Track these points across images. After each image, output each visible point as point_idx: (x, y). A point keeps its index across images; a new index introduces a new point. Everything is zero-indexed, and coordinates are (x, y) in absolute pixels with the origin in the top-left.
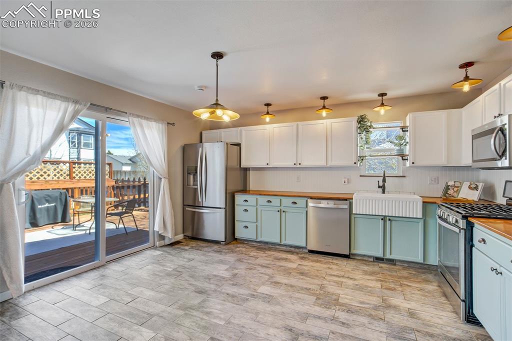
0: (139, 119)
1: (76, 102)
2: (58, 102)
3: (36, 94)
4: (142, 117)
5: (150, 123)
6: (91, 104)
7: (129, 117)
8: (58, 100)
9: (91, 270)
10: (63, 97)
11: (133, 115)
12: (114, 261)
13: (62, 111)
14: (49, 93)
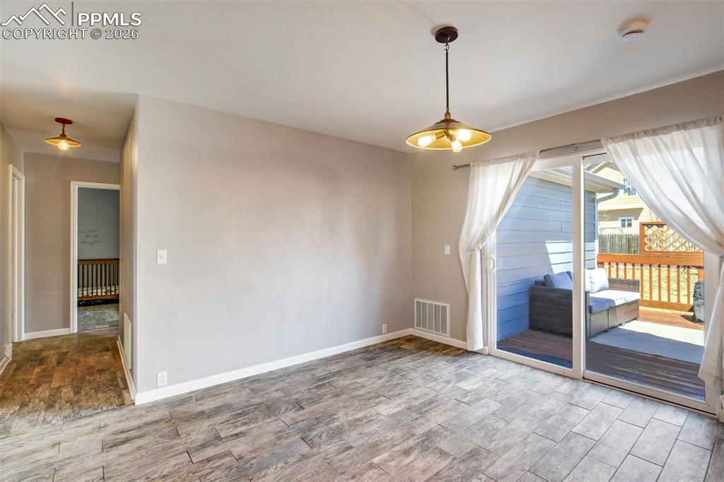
0: (631, 140)
2: (507, 164)
3: (489, 165)
6: (541, 152)
7: (606, 145)
8: (506, 161)
9: (556, 374)
10: (510, 157)
11: (614, 139)
12: (594, 383)
13: (510, 173)
14: (497, 159)
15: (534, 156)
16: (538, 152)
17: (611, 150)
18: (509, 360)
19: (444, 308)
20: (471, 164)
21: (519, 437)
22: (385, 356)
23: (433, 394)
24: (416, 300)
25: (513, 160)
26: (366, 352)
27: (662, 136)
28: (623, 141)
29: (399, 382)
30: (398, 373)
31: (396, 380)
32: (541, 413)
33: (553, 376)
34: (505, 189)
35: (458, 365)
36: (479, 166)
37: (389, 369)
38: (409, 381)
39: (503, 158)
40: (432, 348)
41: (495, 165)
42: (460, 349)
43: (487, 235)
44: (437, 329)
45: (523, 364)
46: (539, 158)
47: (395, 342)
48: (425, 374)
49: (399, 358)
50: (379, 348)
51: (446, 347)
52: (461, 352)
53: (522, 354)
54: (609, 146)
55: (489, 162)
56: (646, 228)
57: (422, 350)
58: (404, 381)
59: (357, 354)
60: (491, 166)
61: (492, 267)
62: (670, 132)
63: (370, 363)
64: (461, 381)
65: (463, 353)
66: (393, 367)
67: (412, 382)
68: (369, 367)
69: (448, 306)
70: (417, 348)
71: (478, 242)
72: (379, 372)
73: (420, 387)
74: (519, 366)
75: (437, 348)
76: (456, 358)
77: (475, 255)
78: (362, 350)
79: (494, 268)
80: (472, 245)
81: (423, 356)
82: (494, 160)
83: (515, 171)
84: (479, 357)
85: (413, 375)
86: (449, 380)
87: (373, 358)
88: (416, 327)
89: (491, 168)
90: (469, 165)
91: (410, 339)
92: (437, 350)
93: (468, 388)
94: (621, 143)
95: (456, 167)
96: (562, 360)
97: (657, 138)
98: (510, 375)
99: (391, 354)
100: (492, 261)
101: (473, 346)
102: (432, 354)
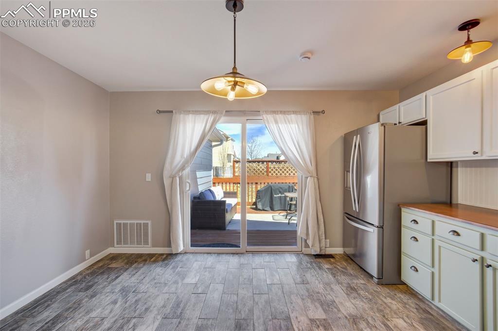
0: (274, 115)
1: (214, 112)
2: (202, 116)
3: (189, 114)
4: (278, 111)
5: (289, 116)
6: (226, 111)
7: (262, 115)
8: (202, 114)
9: (232, 253)
10: (205, 111)
11: (267, 112)
12: (253, 252)
13: (205, 122)
14: (195, 111)
15: (222, 113)
16: (225, 111)
17: (265, 118)
18: (201, 253)
19: (146, 225)
20: (174, 111)
21: (250, 300)
22: (101, 280)
23: (174, 298)
24: (115, 222)
25: (206, 114)
26: (76, 282)
27: (287, 115)
28: (270, 114)
29: (136, 298)
30: (128, 292)
31: (132, 298)
32: (246, 280)
33: (231, 255)
34: (201, 132)
35: (171, 267)
36: (180, 113)
37: (117, 291)
38: (144, 294)
39: (199, 111)
40: (140, 260)
41: (194, 115)
42: (162, 255)
43: (186, 165)
44: (139, 243)
45: (211, 253)
46: (224, 116)
47: (101, 264)
48: (153, 283)
49: (117, 277)
50: (88, 275)
51: (151, 256)
52: (165, 256)
53: (201, 247)
54: (264, 116)
55: (188, 112)
56: (235, 163)
57: (132, 264)
58: (140, 296)
59: (65, 289)
60: (190, 115)
61: (188, 189)
62: (291, 114)
63: (90, 292)
64: (184, 278)
65: (167, 256)
66: (119, 288)
67: (148, 294)
68: (92, 297)
69: (149, 222)
70: (127, 263)
71: (179, 171)
72: (109, 298)
73: (158, 295)
74: (209, 255)
75: (144, 258)
76: (166, 262)
77: (176, 180)
78: (69, 283)
79: (189, 190)
80: (174, 173)
81: (137, 269)
82: (193, 111)
83: (209, 122)
84: (181, 256)
85: (143, 288)
86: (176, 281)
87: (91, 286)
88: (116, 245)
89: (191, 117)
90: (172, 112)
91: (114, 258)
92: (145, 260)
93: (194, 281)
94: (270, 115)
95: (160, 112)
96: (224, 244)
97: (285, 116)
98: (210, 263)
99: (106, 276)
100: (188, 184)
101: (177, 249)
102: (144, 265)
